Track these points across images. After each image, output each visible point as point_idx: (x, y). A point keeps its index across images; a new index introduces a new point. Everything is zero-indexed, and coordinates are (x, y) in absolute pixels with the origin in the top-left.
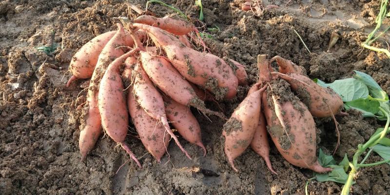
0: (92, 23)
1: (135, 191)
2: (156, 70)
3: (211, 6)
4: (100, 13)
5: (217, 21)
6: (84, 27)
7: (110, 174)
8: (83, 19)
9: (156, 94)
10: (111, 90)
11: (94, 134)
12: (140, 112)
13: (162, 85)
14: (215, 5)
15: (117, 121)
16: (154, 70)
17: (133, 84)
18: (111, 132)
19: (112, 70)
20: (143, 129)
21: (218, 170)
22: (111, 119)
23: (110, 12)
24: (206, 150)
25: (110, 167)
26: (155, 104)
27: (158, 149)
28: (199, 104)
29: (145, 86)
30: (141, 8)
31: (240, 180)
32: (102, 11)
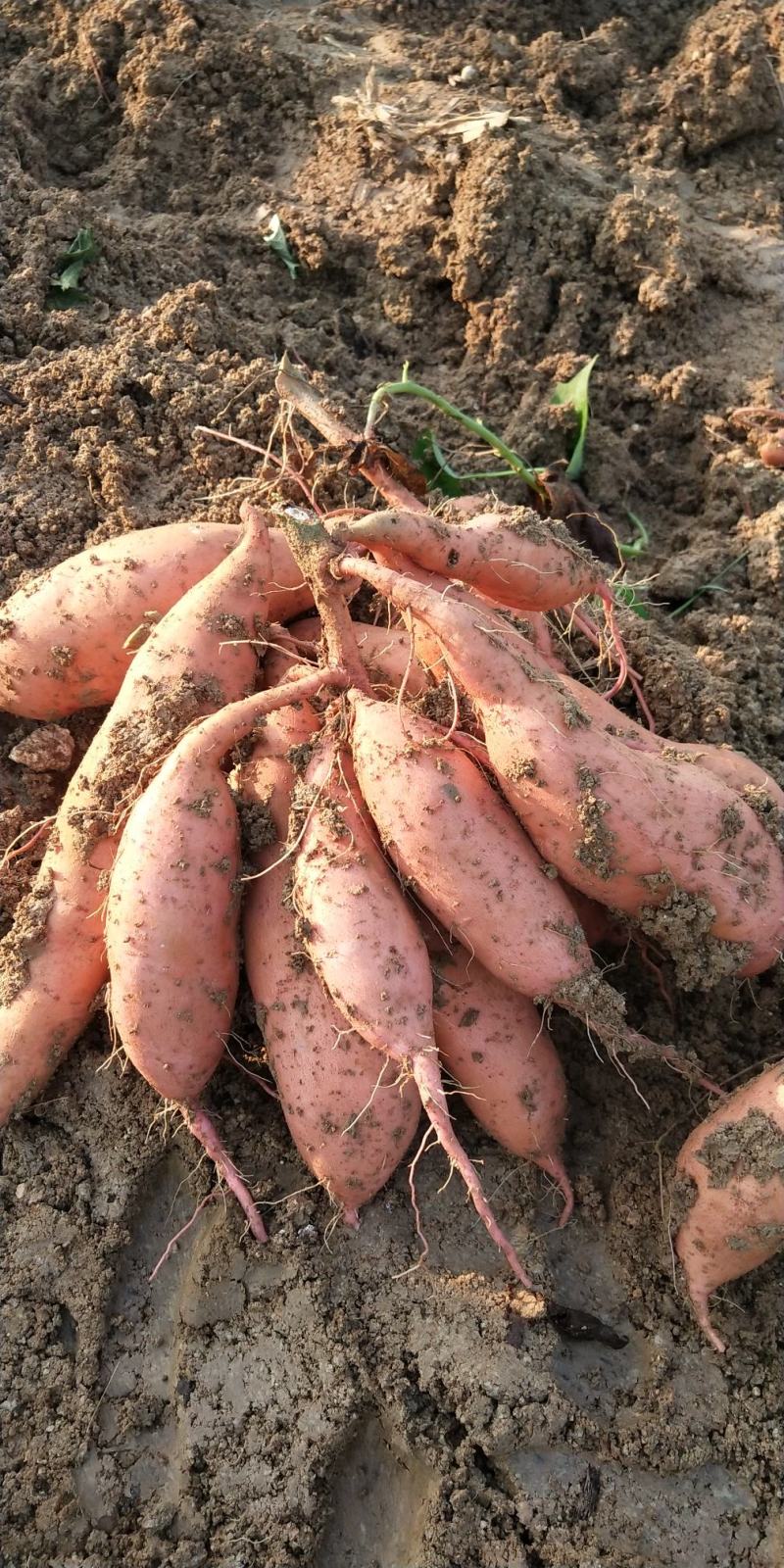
0: (93, 432)
1: (217, 1347)
2: (426, 818)
3: (618, 413)
4: (136, 392)
5: (639, 493)
6: (54, 450)
7: (110, 1238)
8: (54, 407)
9: (402, 932)
10: (182, 866)
11: (57, 1032)
12: (301, 985)
13: (439, 887)
14: (638, 411)
15: (186, 1015)
16: (416, 815)
17: (294, 855)
18: (145, 1057)
19: (199, 761)
20: (305, 1074)
21: (626, 1312)
22: (161, 1000)
23: (185, 399)
24: (575, 1194)
25: (112, 1198)
26: (397, 982)
27: (360, 1177)
28: (599, 1009)
29: (356, 880)
30: (342, 418)
31: (724, 1385)
32: (148, 383)
